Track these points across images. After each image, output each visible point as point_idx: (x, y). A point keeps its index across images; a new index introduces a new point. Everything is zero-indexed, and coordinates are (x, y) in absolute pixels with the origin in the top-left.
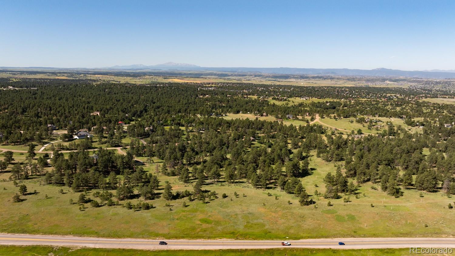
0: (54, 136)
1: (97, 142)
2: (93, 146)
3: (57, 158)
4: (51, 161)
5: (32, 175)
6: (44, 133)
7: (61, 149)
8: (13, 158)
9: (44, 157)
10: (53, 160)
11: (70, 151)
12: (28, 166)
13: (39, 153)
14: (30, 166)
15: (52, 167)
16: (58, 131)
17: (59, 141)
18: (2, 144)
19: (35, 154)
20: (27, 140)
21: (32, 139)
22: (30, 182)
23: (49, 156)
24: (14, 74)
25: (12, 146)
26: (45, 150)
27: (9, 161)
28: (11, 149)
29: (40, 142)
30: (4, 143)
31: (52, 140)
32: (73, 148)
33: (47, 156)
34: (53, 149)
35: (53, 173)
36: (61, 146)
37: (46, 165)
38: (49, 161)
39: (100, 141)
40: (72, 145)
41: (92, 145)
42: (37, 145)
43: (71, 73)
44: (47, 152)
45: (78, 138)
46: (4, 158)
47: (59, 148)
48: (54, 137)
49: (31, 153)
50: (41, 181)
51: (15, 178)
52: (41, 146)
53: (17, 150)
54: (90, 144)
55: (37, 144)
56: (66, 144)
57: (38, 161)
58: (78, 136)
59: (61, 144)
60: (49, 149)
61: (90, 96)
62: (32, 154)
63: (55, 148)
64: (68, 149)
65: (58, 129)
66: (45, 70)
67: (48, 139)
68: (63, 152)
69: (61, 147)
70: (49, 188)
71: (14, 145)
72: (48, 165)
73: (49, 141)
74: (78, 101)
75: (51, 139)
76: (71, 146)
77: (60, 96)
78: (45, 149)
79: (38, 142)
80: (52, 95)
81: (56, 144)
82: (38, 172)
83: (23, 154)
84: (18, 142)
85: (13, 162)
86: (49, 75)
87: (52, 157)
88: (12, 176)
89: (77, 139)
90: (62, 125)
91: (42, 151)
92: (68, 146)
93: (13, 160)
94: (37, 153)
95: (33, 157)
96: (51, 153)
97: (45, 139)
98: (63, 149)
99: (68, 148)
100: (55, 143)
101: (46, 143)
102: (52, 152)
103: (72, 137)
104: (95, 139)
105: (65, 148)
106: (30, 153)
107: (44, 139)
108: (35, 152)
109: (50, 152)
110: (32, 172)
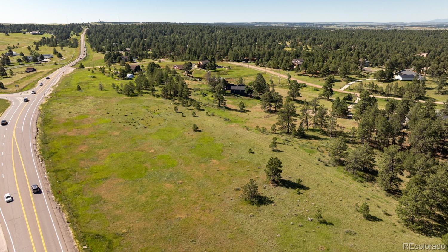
0: (365, 72)
1: (432, 89)
2: (426, 96)
3: (365, 105)
4: (354, 107)
5: (313, 130)
6: (353, 66)
7: (373, 91)
8: (299, 92)
9: (345, 99)
10: (358, 107)
11: (386, 98)
12: (311, 111)
13: (339, 93)
14: (314, 112)
15: (354, 120)
16: (371, 68)
17: (372, 79)
18: (298, 73)
19: (332, 93)
20: (328, 72)
21: (335, 72)
22: (302, 146)
23: (353, 100)
24: (340, 27)
25: (309, 78)
26: (350, 89)
27: (293, 96)
28: (307, 81)
29: (345, 77)
30: (301, 73)
31: (361, 77)
32: (393, 93)
33: (349, 98)
34: (360, 90)
35: (354, 134)
36: (373, 87)
37: (345, 114)
38: (350, 107)
39: (440, 88)
40: (391, 88)
41: (425, 93)
42: (339, 81)
43: (389, 26)
44: (351, 93)
45: (401, 79)
46: (288, 90)
47: (370, 90)
48: (365, 74)
49: (327, 90)
50: (324, 149)
51: (281, 129)
52: (345, 83)
53: (313, 83)
54: (422, 91)
55: (341, 79)
56: (383, 86)
57: (333, 104)
58: (401, 76)
59: (375, 85)
60: (355, 89)
61: (412, 38)
62: (329, 92)
63: (365, 88)
64: (383, 94)
65: (371, 66)
66: (365, 24)
67: (357, 74)
68: (377, 97)
69: (374, 89)
70: (336, 181)
71: (312, 77)
72: (347, 114)
73: (357, 78)
74: (397, 42)
75: (360, 75)
76: (389, 90)
77: (377, 37)
78: (349, 87)
79: (342, 77)
80: (369, 36)
81: (366, 83)
82: (325, 127)
83: (318, 90)
84: (317, 73)
85: (298, 98)
86: (368, 27)
87: (356, 102)
88: (277, 124)
89: (398, 80)
90: (378, 61)
91: (345, 90)
92: (384, 89)
93: (299, 95)
94: (337, 92)
95: (328, 97)
96: (356, 96)
97: (353, 75)
98: (376, 92)
99: (385, 91)
100: (365, 81)
101: (353, 80)
102: (358, 94)
103: (392, 75)
104: (430, 84)
105: (379, 90)
106: (325, 90)
107: (351, 74)
108: (334, 90)
109: (355, 94)
110: (315, 124)
